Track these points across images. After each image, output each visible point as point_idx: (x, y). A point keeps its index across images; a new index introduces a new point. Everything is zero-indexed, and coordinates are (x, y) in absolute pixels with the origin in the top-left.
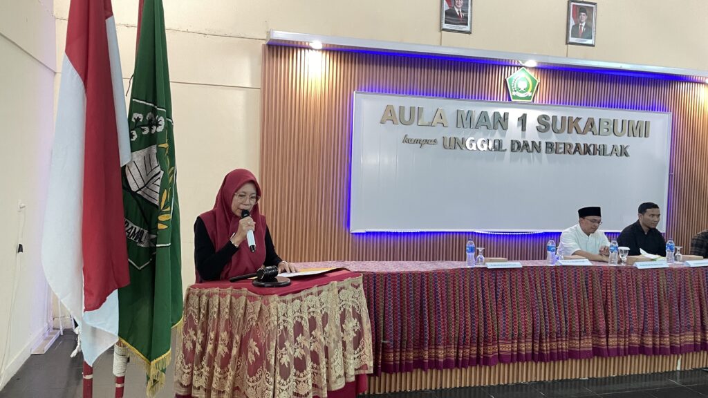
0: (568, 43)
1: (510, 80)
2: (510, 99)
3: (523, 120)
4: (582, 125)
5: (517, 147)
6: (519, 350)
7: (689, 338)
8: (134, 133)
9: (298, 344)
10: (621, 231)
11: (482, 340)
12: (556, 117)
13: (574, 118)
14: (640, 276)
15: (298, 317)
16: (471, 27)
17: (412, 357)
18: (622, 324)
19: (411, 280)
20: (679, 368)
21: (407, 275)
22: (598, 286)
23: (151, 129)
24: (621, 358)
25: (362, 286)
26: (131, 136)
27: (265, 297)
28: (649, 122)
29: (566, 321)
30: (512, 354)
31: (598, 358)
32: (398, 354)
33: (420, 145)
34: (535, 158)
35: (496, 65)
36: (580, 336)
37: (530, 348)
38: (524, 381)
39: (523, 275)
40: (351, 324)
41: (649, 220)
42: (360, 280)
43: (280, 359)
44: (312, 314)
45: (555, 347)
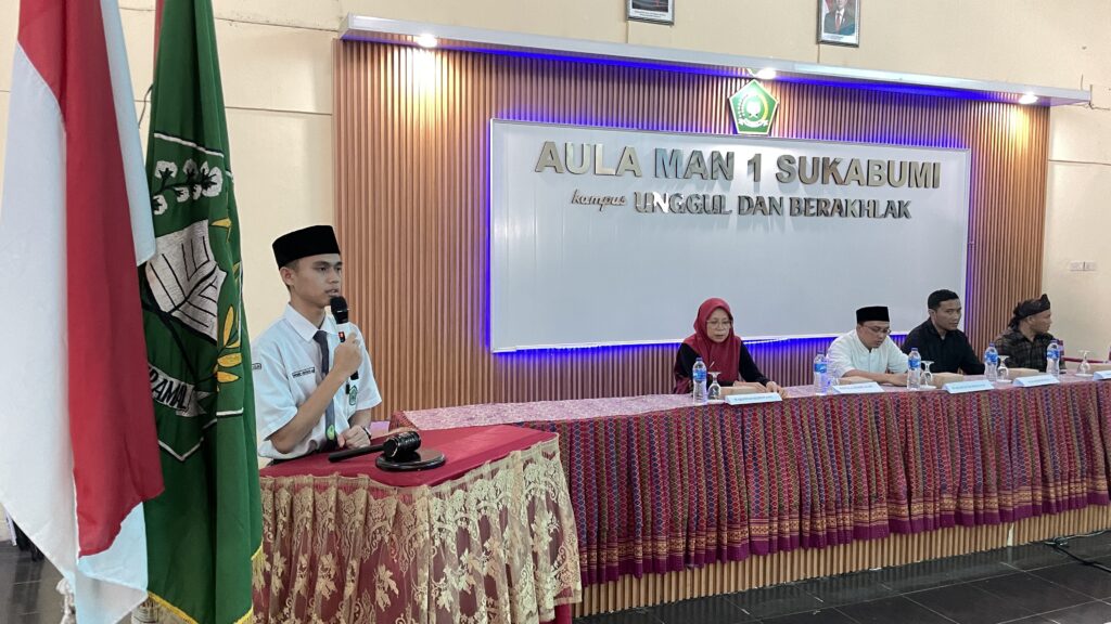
0: (819, 41)
1: (736, 100)
2: (735, 132)
3: (755, 164)
4: (842, 170)
5: (748, 205)
6: (780, 532)
7: (1025, 496)
8: (161, 199)
9: (463, 568)
10: (908, 333)
11: (725, 521)
12: (805, 158)
13: (831, 161)
14: (953, 404)
15: (461, 519)
16: (673, 16)
17: (616, 557)
18: (930, 481)
19: (611, 430)
20: (1010, 543)
21: (605, 422)
22: (894, 425)
23: (192, 191)
24: (928, 533)
25: (558, 454)
26: (155, 205)
27: (405, 491)
28: (939, 164)
29: (849, 482)
30: (771, 540)
31: (895, 536)
32: (594, 554)
33: (599, 206)
34: (775, 224)
35: (713, 77)
36: (870, 504)
37: (797, 528)
38: (788, 581)
39: (783, 413)
40: (545, 521)
41: (945, 318)
42: (554, 444)
43: (437, 599)
44: (483, 511)
45: (834, 524)
